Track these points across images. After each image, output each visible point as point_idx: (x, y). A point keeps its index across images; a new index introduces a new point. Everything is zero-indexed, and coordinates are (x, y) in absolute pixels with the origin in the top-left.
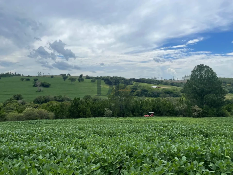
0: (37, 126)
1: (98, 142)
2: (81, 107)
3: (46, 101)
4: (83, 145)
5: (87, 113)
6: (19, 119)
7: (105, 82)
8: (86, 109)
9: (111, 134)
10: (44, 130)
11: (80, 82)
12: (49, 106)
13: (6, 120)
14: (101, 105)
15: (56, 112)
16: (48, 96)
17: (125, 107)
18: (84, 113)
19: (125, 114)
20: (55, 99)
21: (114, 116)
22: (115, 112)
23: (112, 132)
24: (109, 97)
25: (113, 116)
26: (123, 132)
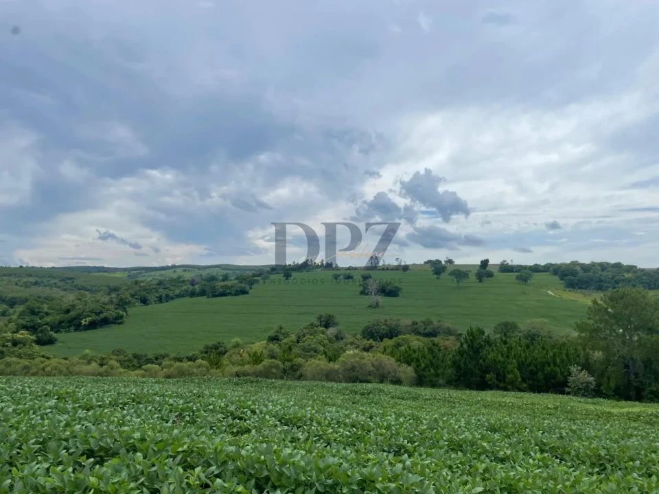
0: (372, 402)
1: (561, 486)
2: (489, 357)
3: (392, 334)
4: (511, 485)
5: (509, 376)
6: (329, 376)
7: (563, 282)
8: (504, 362)
9: (601, 462)
10: (391, 419)
11: (481, 281)
12: (400, 348)
13: (302, 378)
14: (554, 355)
15: (418, 366)
16: (395, 321)
17: (646, 367)
18: (498, 375)
19: (646, 392)
20: (414, 329)
21: (602, 393)
22: (605, 379)
23: (606, 455)
24: (581, 332)
25: (597, 392)
26: (647, 459)
